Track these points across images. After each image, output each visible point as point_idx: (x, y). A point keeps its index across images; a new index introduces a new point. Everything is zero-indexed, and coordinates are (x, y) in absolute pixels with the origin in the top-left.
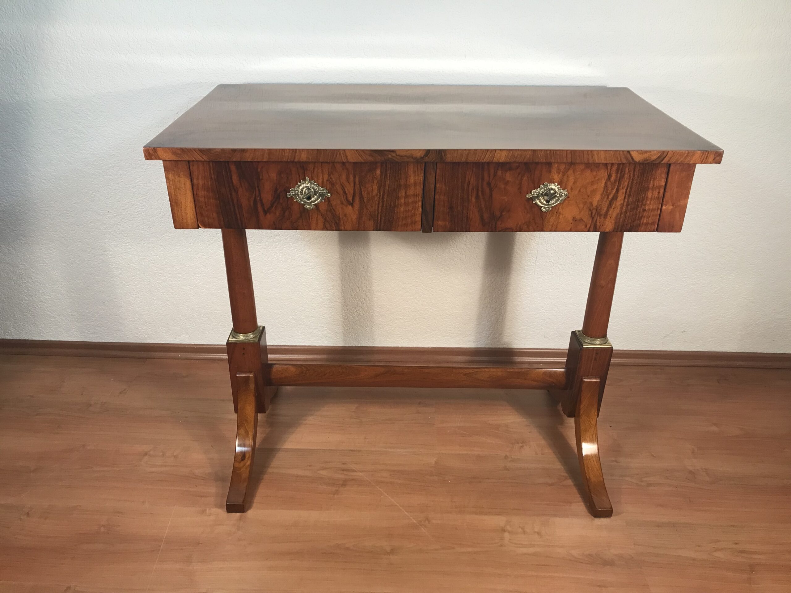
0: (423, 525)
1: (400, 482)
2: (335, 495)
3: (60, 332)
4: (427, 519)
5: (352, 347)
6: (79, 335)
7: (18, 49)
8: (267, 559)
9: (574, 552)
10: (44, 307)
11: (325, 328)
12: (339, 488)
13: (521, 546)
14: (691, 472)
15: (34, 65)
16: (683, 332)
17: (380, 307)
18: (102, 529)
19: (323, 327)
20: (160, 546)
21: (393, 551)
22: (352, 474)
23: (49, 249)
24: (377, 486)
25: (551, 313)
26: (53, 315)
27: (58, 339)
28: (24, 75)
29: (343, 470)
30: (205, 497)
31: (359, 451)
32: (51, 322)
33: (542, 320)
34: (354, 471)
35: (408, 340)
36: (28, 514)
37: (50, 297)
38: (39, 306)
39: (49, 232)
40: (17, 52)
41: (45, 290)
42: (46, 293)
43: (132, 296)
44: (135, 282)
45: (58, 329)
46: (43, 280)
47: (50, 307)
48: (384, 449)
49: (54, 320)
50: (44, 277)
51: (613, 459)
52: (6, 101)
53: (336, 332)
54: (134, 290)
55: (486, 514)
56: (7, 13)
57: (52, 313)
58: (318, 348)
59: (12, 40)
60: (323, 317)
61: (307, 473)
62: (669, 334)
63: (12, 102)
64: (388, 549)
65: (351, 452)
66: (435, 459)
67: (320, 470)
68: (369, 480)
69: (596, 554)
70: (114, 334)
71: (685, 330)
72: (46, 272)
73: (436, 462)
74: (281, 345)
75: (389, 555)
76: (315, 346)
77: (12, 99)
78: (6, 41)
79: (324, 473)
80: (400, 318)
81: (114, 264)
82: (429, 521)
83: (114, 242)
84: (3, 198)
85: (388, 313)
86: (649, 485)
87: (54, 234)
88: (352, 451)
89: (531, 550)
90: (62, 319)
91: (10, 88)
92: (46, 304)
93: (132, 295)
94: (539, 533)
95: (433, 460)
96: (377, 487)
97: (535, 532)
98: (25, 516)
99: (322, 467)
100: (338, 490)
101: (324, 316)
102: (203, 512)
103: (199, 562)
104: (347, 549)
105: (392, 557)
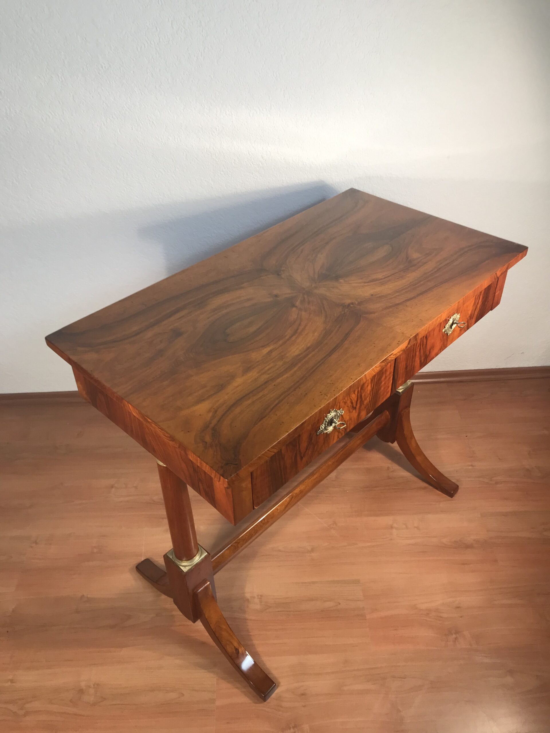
0: (332, 528)
4: (335, 523)
9: (445, 541)
13: (405, 539)
14: (528, 470)
16: (522, 353)
18: (95, 550)
21: (312, 550)
36: (36, 543)
51: (470, 464)
62: (511, 356)
64: (309, 548)
69: (460, 540)
75: (311, 553)
86: (497, 483)
89: (413, 541)
94: (418, 528)
97: (415, 527)
104: (280, 551)
105: (313, 554)
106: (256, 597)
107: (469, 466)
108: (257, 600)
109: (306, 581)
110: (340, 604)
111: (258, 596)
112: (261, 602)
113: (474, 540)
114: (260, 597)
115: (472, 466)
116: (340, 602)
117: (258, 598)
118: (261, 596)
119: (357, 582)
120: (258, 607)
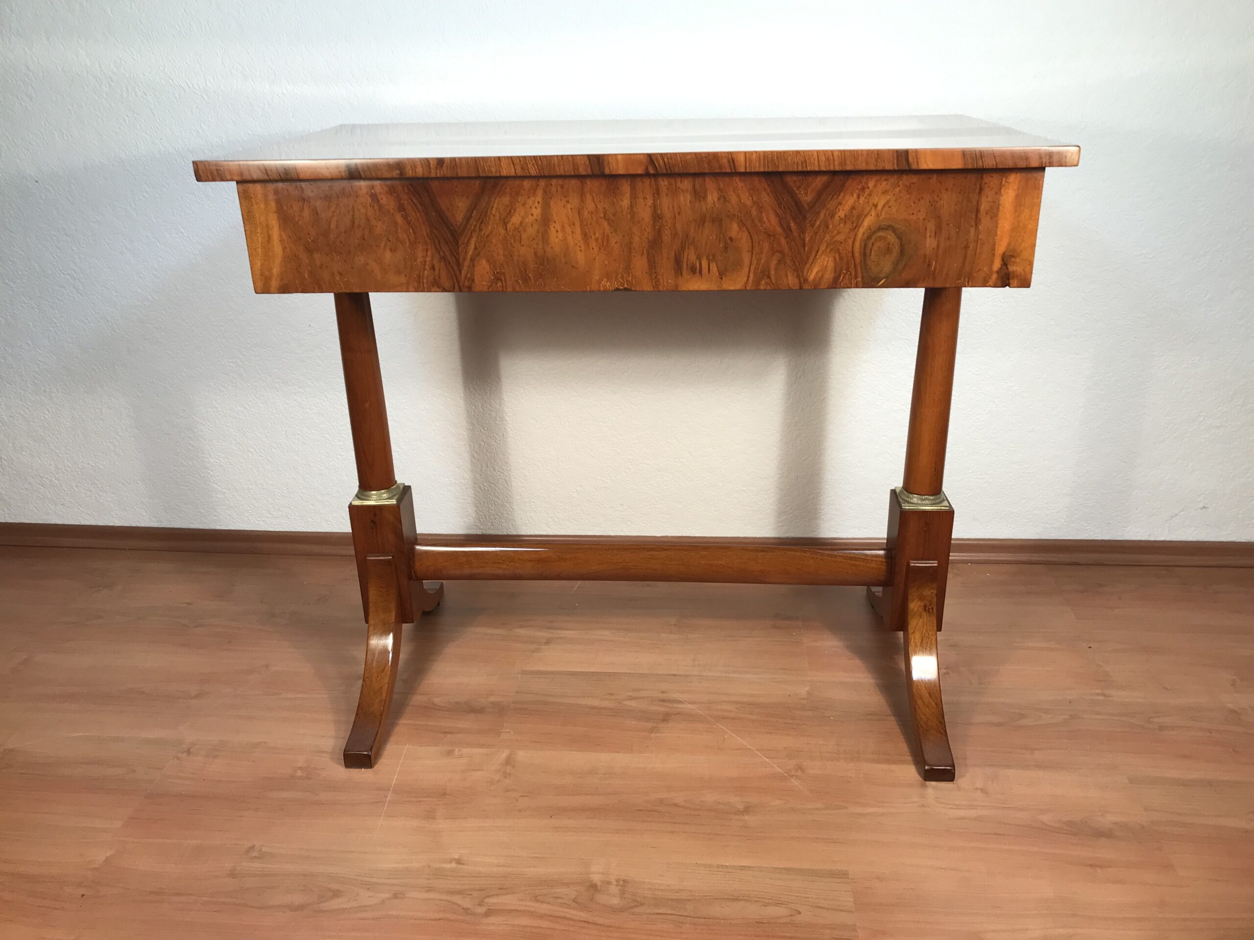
0: (794, 775)
1: (753, 717)
2: (652, 733)
3: (229, 515)
4: (800, 768)
5: (667, 537)
6: (257, 520)
7: (196, 86)
8: (551, 817)
9: (1045, 818)
10: (209, 476)
11: (626, 507)
12: (657, 724)
13: (954, 807)
14: (1232, 711)
15: (218, 109)
16: (1202, 509)
17: (710, 471)
18: (299, 773)
19: (622, 504)
20: (387, 797)
21: (747, 810)
22: (676, 705)
23: (221, 385)
24: (718, 722)
25: (984, 478)
26: (220, 489)
27: (226, 527)
28: (203, 124)
29: (663, 701)
30: (451, 733)
31: (687, 676)
32: (217, 499)
33: (969, 491)
34: (680, 702)
35: (754, 526)
36: (188, 752)
37: (219, 460)
38: (202, 475)
39: (222, 359)
40: (195, 90)
41: (211, 449)
42: (212, 454)
43: (337, 458)
44: (343, 435)
45: (227, 511)
46: (210, 433)
47: (218, 476)
48: (724, 675)
49: (222, 496)
50: (211, 429)
51: (1098, 691)
52: (175, 162)
53: (643, 514)
54: (342, 449)
55: (895, 762)
56: (182, 33)
57: (219, 486)
58: (615, 539)
59: (187, 73)
60: (623, 489)
61: (605, 704)
62: (1179, 513)
63: (183, 163)
64: (741, 807)
65: (673, 677)
66: (807, 689)
67: (627, 700)
68: (704, 714)
69: (1081, 821)
70: (309, 519)
71: (1205, 506)
72: (215, 422)
73: (808, 693)
74: (559, 534)
75: (743, 815)
76: (610, 536)
77: (183, 160)
78: (179, 73)
79: (633, 704)
80: (743, 490)
81: (314, 408)
82: (803, 770)
83: (317, 372)
84: (162, 308)
85: (723, 481)
86: (1162, 728)
87: (230, 362)
88: (674, 675)
89: (973, 813)
90: (233, 495)
91: (181, 143)
92: (212, 471)
93: (339, 456)
94: (983, 791)
95: (803, 691)
96: (718, 724)
97: (977, 789)
98: (185, 754)
99: (629, 696)
100: (656, 727)
101: (624, 486)
102: (450, 753)
103: (447, 818)
104: (676, 805)
105: (746, 817)
106: (615, 883)
107: (1099, 694)
108: (614, 889)
109: (727, 864)
110: (799, 913)
111: (618, 881)
112: (623, 893)
113: (1115, 823)
114: (621, 883)
115: (1103, 695)
116: (801, 910)
117: (617, 885)
118: (624, 881)
119: (842, 875)
120: (615, 901)
